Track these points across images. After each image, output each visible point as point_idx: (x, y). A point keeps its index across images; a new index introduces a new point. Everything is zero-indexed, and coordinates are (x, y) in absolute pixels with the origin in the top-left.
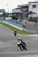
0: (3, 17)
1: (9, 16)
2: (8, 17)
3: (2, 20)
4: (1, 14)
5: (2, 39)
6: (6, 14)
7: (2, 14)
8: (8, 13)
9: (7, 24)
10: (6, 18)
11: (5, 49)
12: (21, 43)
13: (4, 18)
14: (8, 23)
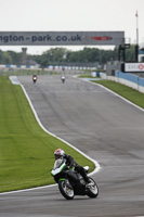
0: (116, 62)
1: (140, 56)
2: (136, 61)
3: (113, 74)
4: (110, 51)
5: (112, 146)
6: (127, 50)
7: (112, 48)
8: (137, 47)
9: (131, 89)
10: (127, 65)
11: (124, 182)
12: (65, 168)
13: (120, 67)
14: (134, 85)
